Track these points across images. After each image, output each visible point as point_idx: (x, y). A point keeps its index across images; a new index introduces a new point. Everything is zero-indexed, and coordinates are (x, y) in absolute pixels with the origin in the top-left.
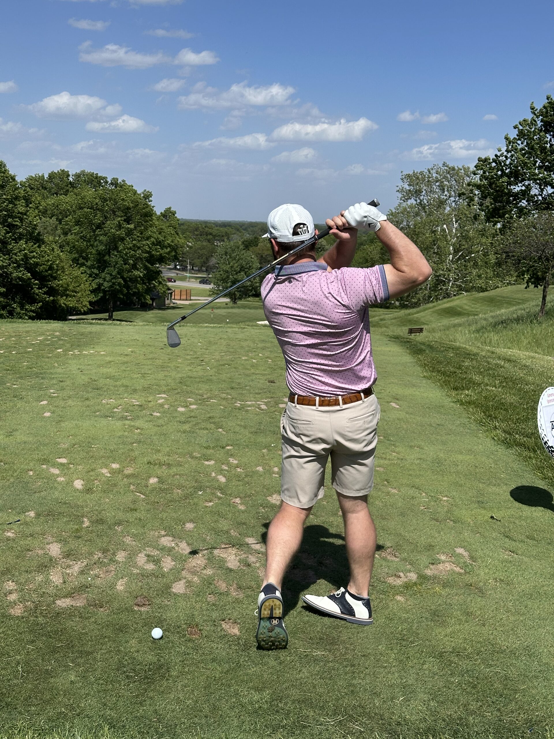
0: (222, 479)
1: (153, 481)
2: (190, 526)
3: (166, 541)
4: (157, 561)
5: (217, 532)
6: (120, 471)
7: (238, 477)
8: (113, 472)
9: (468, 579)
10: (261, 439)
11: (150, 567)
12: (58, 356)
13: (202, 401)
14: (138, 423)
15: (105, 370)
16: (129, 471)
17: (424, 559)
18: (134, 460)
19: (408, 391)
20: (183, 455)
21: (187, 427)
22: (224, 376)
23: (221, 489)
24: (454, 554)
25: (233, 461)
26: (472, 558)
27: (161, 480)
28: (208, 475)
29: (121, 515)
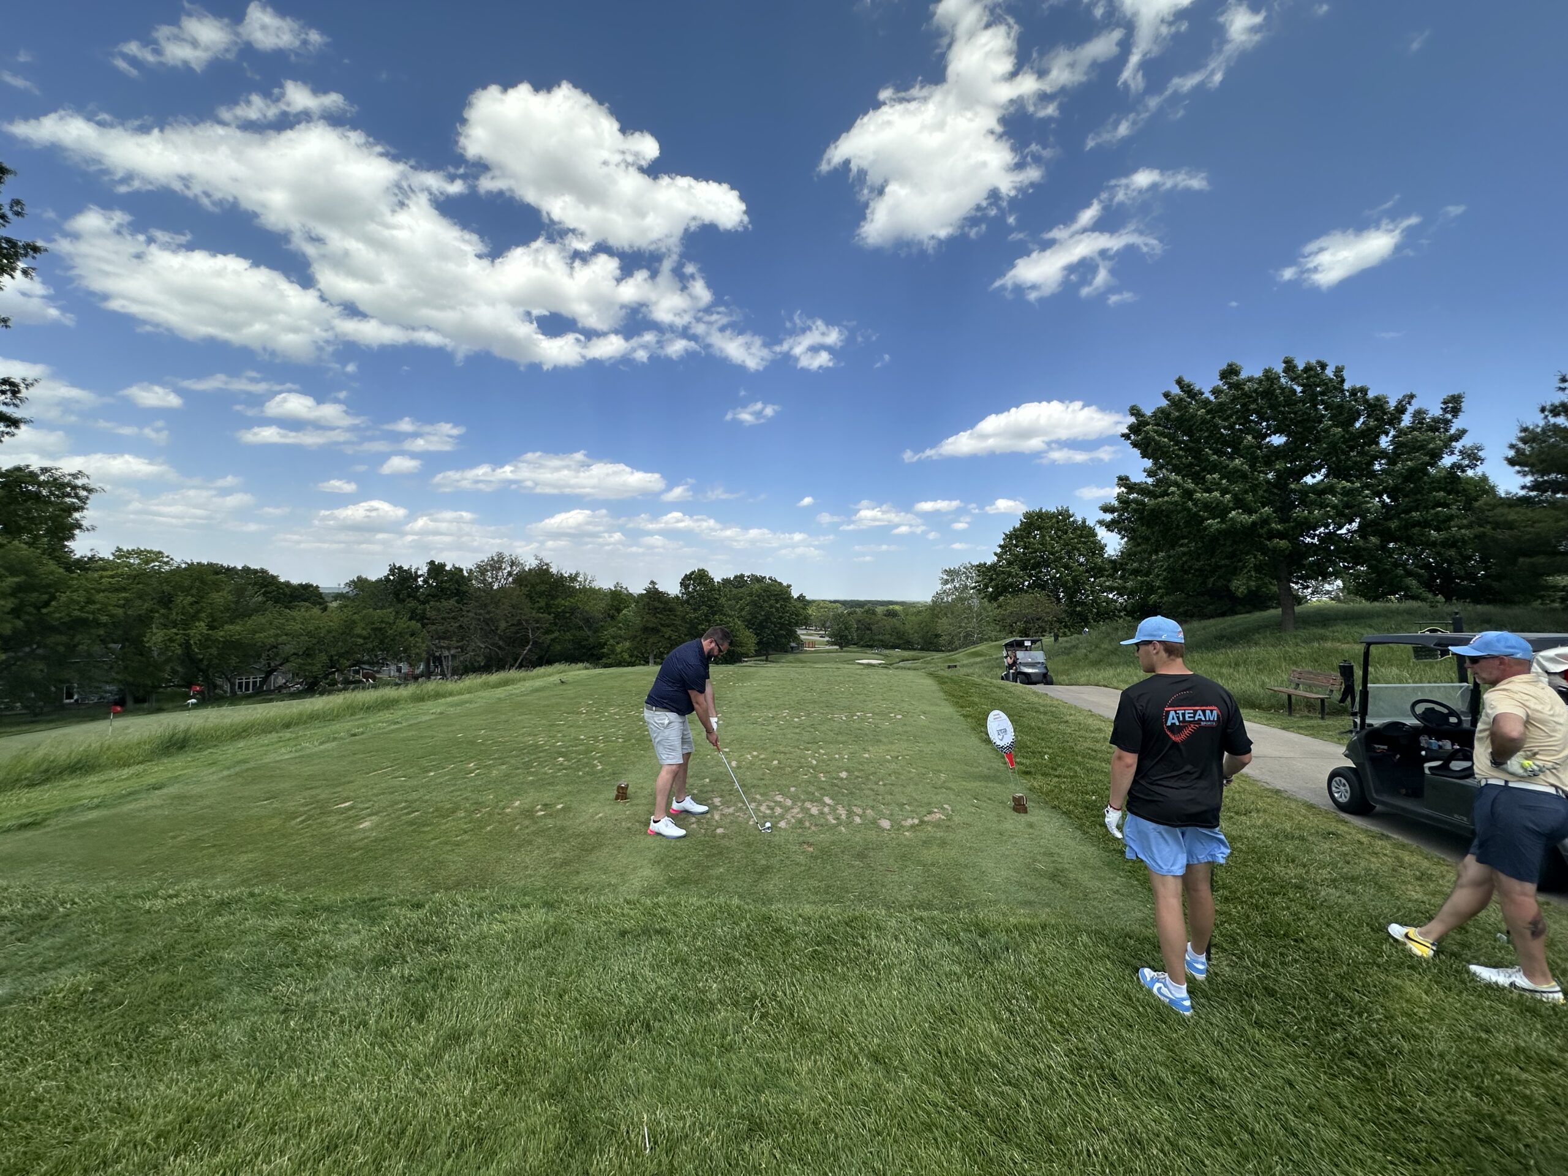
0: (814, 762)
1: (775, 762)
2: (793, 789)
3: (779, 798)
4: (772, 809)
5: (808, 793)
6: (757, 756)
7: (823, 761)
8: (753, 757)
9: (948, 823)
10: (840, 738)
11: (768, 812)
12: (730, 686)
13: (808, 715)
14: (769, 728)
15: (754, 695)
16: (762, 756)
17: (923, 811)
18: (765, 749)
19: (933, 708)
20: (794, 747)
21: (797, 731)
22: (823, 699)
23: (813, 768)
24: (944, 809)
25: (822, 751)
26: (953, 811)
27: (780, 763)
28: (806, 759)
29: (755, 782)
